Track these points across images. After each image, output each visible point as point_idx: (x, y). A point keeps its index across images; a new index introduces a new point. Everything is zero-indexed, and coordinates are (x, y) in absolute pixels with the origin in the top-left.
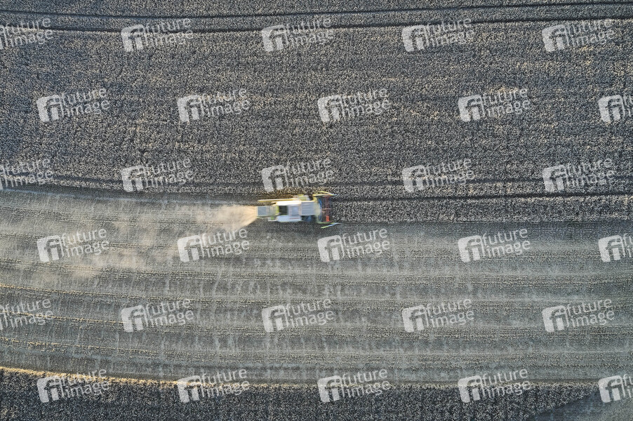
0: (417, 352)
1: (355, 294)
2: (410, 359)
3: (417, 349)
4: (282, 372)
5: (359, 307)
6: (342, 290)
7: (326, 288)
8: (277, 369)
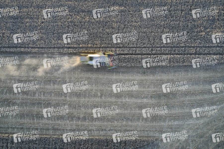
0: (74, 122)
1: (49, 96)
2: (71, 125)
3: (75, 121)
4: (16, 130)
5: (51, 102)
6: (44, 94)
7: (37, 93)
8: (14, 128)
